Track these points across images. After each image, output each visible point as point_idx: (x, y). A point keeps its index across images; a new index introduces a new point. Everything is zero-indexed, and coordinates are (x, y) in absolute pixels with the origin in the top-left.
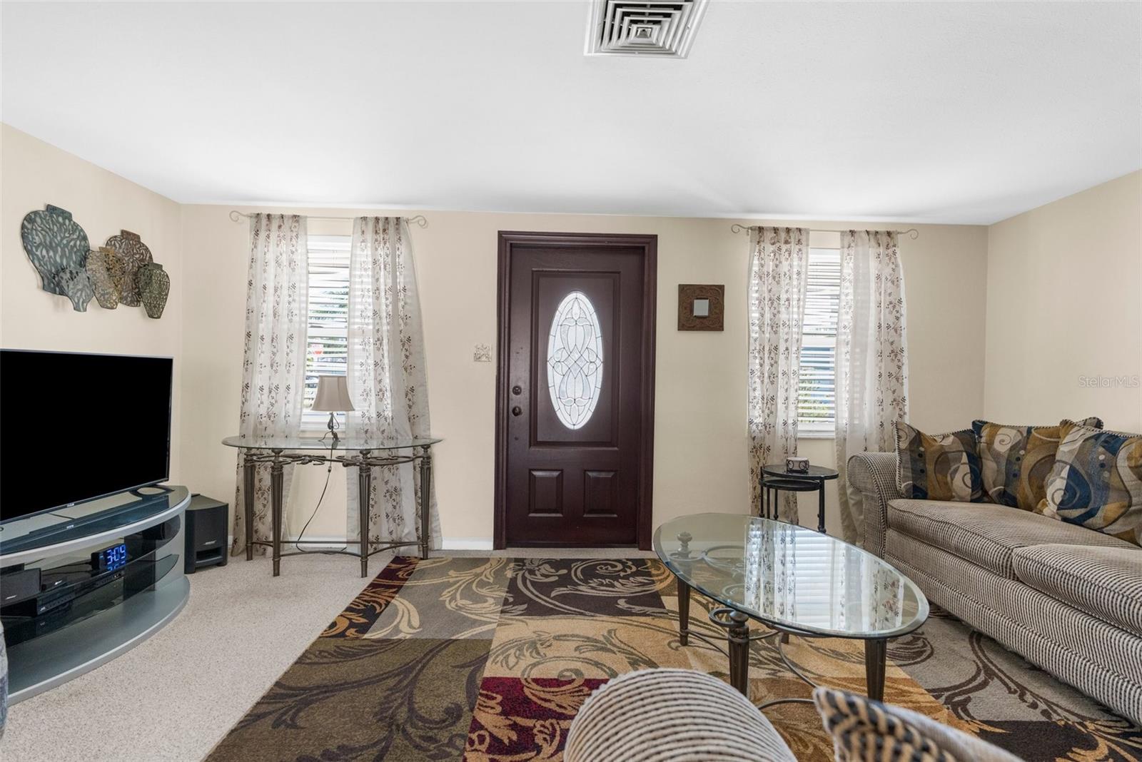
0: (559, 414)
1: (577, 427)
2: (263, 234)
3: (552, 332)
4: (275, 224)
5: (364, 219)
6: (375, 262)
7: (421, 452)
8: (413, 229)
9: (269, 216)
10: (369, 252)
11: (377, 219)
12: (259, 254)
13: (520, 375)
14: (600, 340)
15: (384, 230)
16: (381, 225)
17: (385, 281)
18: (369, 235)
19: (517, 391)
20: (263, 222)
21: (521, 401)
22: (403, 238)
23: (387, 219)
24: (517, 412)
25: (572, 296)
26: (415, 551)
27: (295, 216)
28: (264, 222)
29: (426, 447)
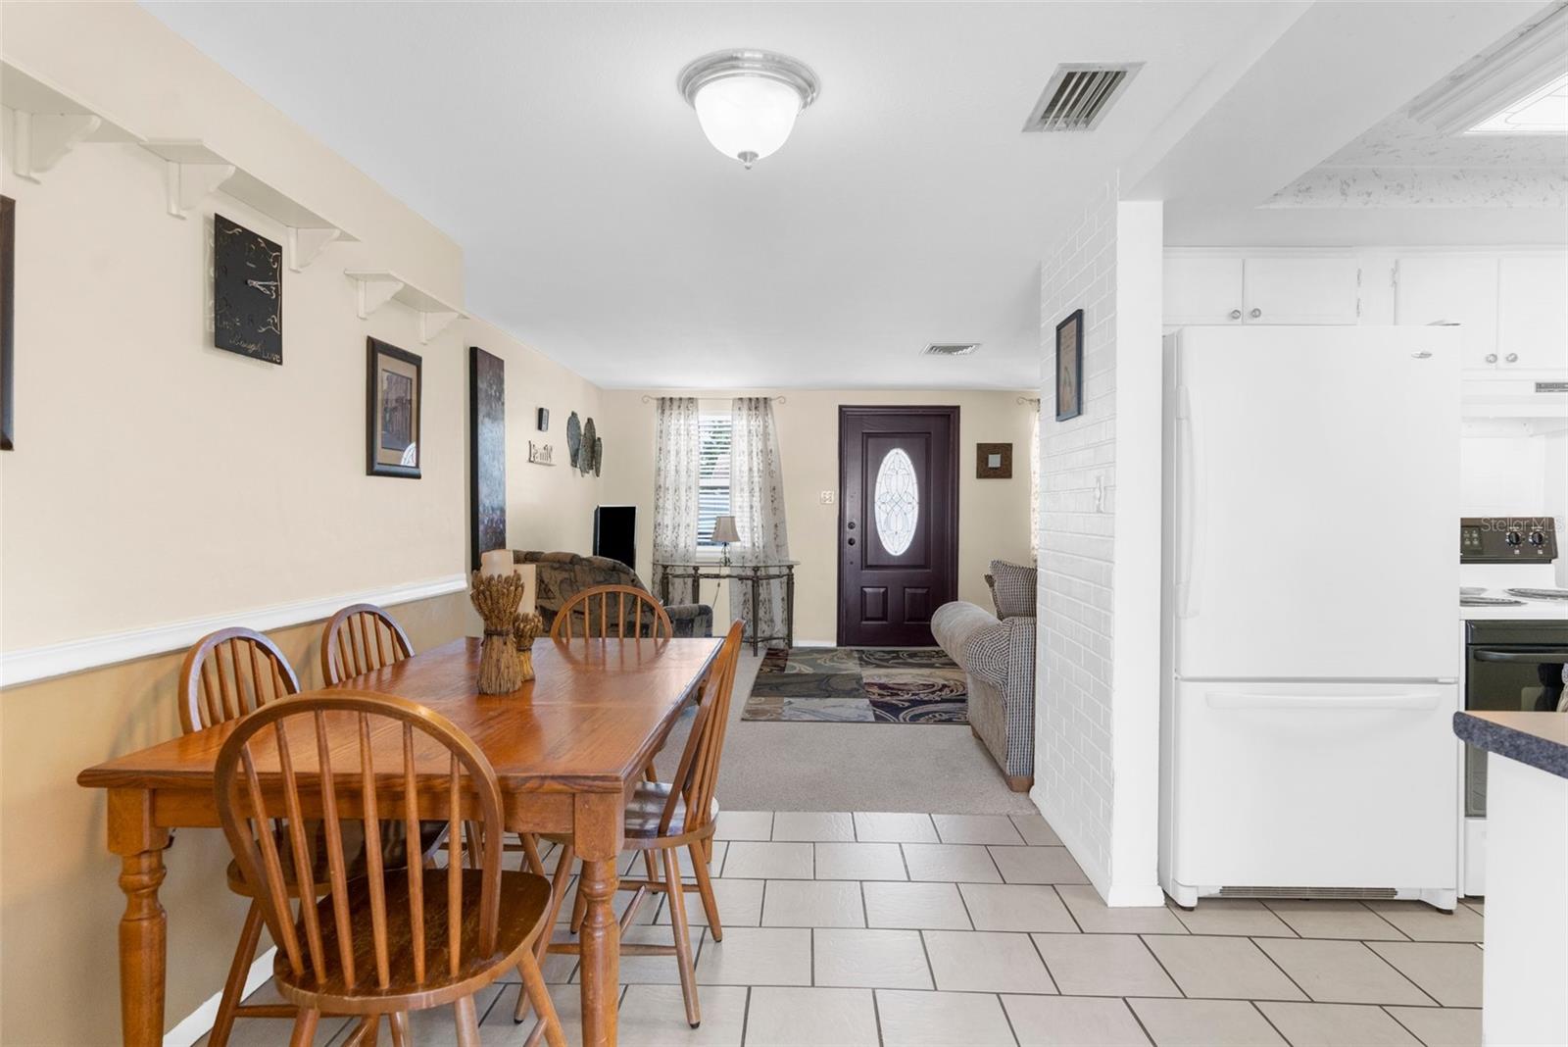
0: (884, 544)
1: (898, 554)
2: (667, 412)
3: (878, 480)
4: (676, 404)
5: (741, 399)
6: (750, 432)
7: (785, 571)
8: (774, 404)
9: (671, 399)
10: (744, 422)
11: (750, 399)
12: (664, 427)
13: (853, 512)
14: (916, 486)
15: (756, 408)
16: (753, 403)
17: (758, 445)
18: (745, 412)
19: (851, 526)
20: (666, 403)
21: (854, 534)
22: (769, 412)
23: (757, 399)
24: (851, 542)
25: (893, 452)
26: (781, 645)
27: (690, 399)
28: (668, 403)
29: (790, 567)
